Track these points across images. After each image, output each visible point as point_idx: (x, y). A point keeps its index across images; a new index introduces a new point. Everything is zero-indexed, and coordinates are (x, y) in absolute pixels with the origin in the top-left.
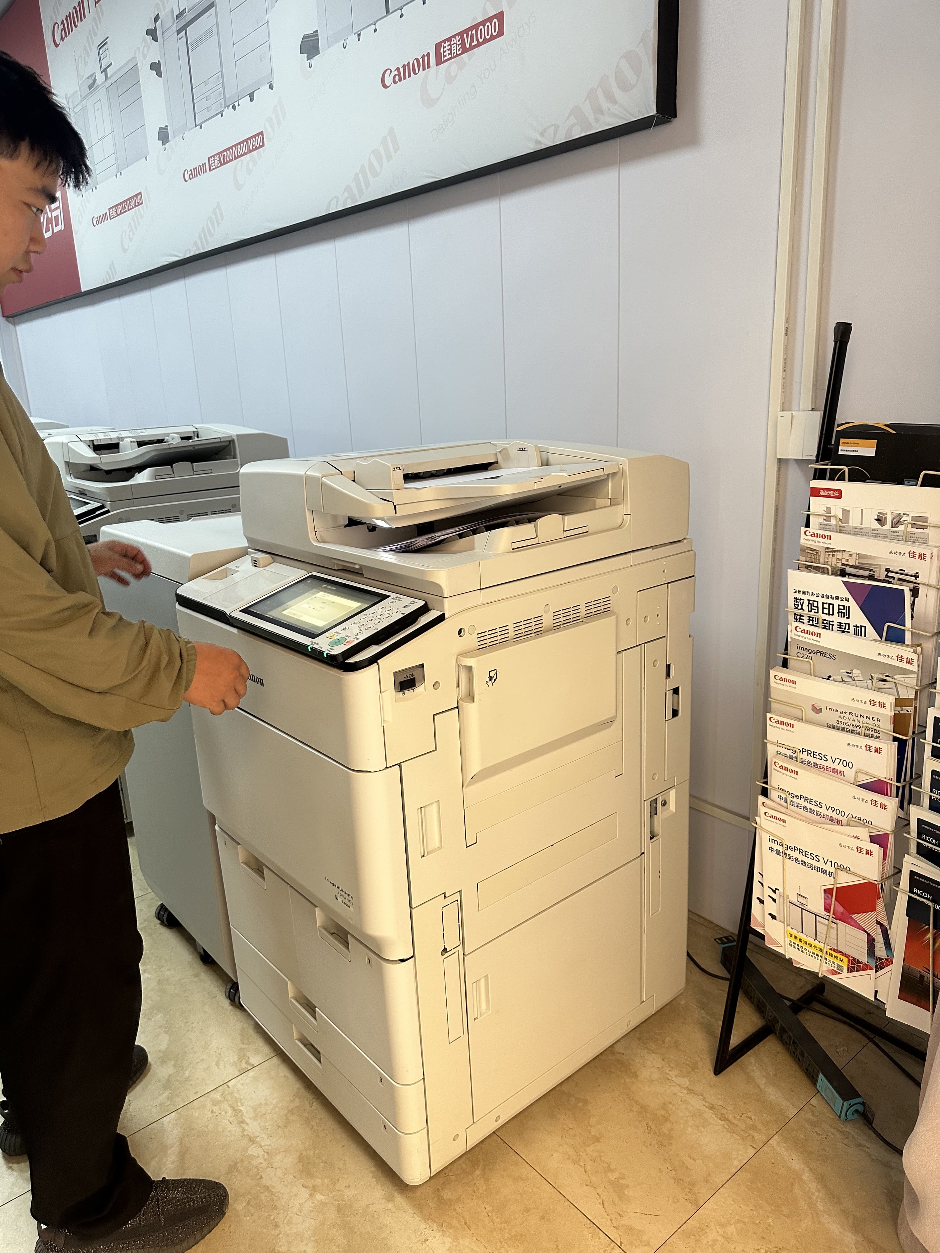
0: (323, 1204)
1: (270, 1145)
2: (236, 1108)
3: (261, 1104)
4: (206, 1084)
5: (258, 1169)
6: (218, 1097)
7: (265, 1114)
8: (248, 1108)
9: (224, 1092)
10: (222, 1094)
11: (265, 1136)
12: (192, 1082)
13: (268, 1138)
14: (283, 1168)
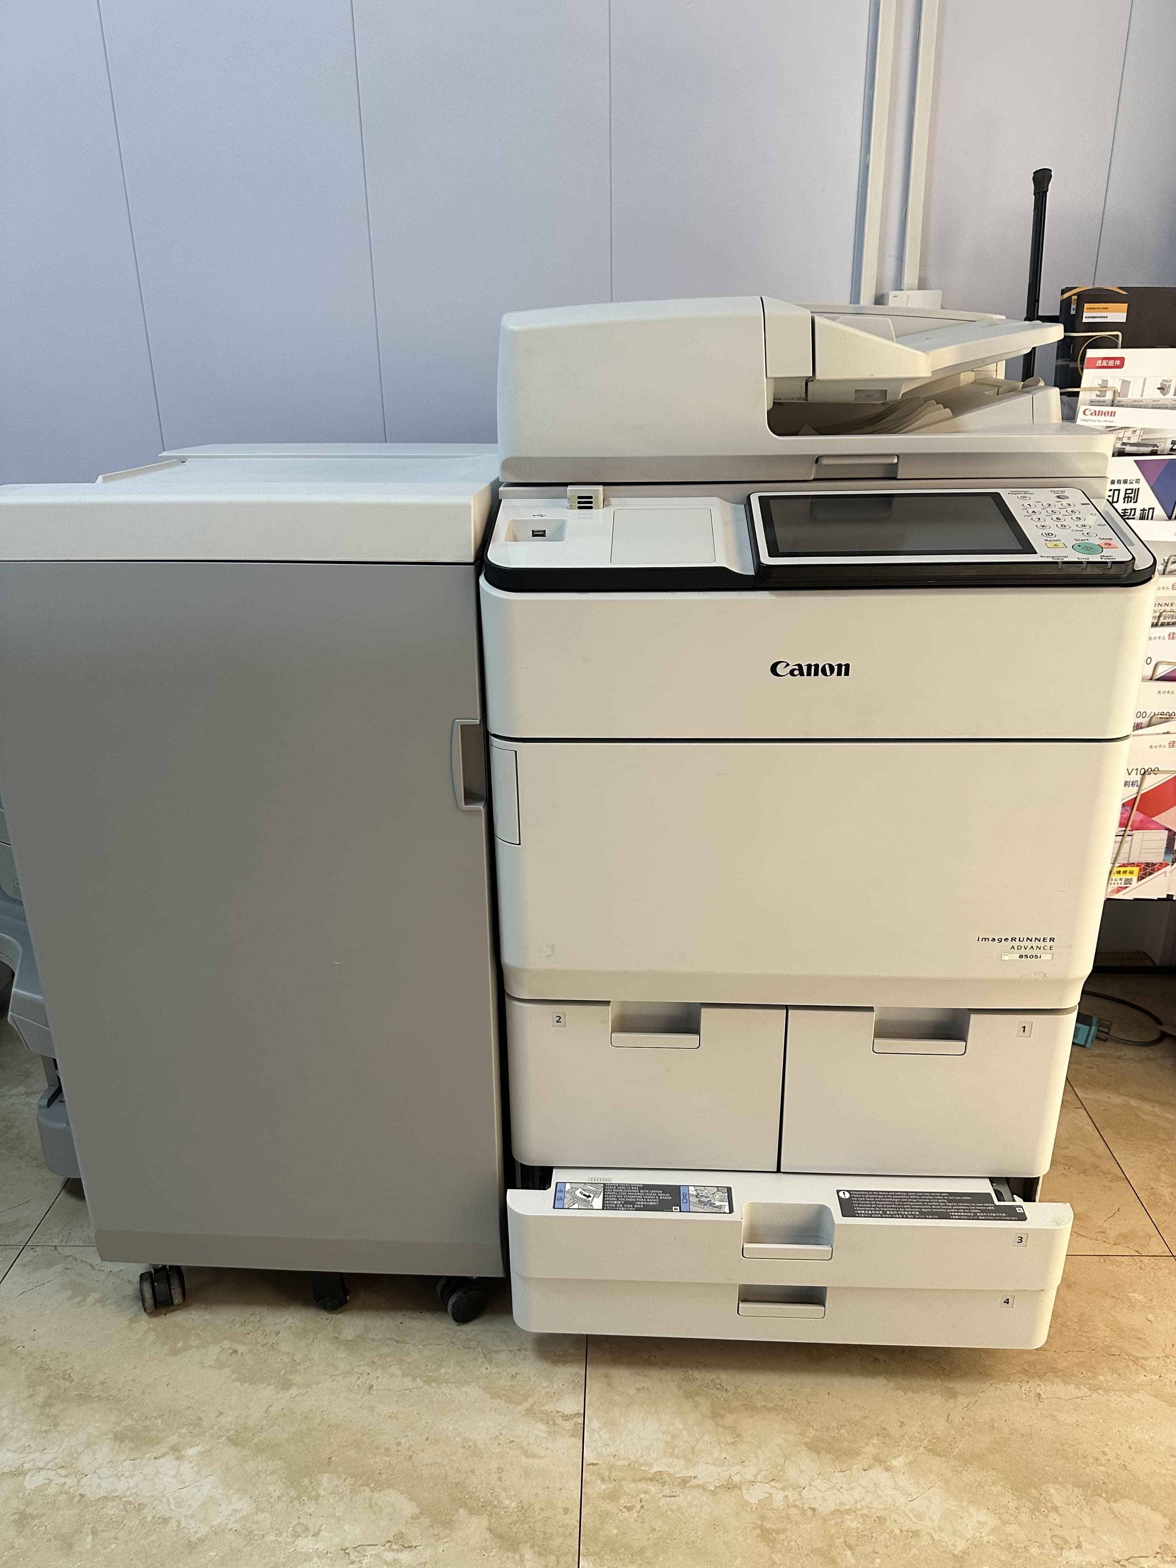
0: (912, 1464)
1: (761, 1471)
2: (650, 1476)
3: (668, 1444)
4: (561, 1489)
5: (795, 1506)
6: (603, 1487)
7: (693, 1448)
8: (664, 1460)
9: (599, 1474)
10: (603, 1480)
11: (737, 1468)
12: (537, 1507)
13: (744, 1467)
14: (816, 1476)
